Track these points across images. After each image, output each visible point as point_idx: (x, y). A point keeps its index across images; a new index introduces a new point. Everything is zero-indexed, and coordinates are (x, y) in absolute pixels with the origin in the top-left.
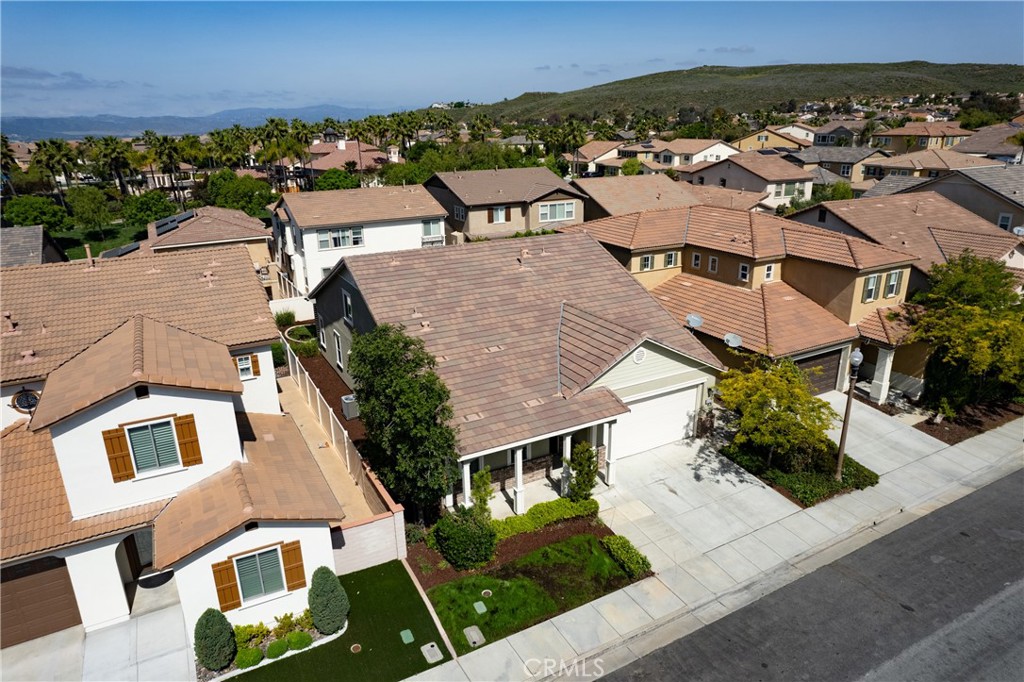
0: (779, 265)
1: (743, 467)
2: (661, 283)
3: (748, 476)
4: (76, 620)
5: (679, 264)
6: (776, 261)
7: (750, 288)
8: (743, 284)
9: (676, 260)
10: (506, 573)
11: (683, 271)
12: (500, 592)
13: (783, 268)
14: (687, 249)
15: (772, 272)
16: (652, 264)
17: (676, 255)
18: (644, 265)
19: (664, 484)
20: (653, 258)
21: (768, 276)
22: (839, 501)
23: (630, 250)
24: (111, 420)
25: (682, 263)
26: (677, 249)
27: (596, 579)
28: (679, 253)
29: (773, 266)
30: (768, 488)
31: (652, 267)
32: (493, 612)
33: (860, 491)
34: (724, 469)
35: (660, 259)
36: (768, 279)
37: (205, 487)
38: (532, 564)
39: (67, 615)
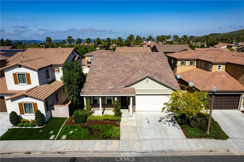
0: (225, 66)
1: (178, 122)
2: (188, 70)
3: (177, 125)
5: (195, 64)
6: (223, 64)
7: (211, 72)
8: (210, 71)
9: (194, 63)
10: (85, 127)
11: (196, 67)
12: (79, 130)
13: (226, 67)
14: (198, 60)
15: (221, 68)
16: (185, 64)
17: (194, 62)
18: (182, 64)
19: (148, 120)
20: (185, 62)
21: (219, 69)
22: (203, 140)
23: (176, 59)
24: (14, 71)
25: (197, 65)
26: (195, 60)
28: (195, 62)
29: (221, 66)
30: (181, 130)
31: (185, 65)
32: (73, 134)
33: (216, 140)
34: (172, 121)
35: (188, 63)
36: (219, 70)
38: (93, 127)
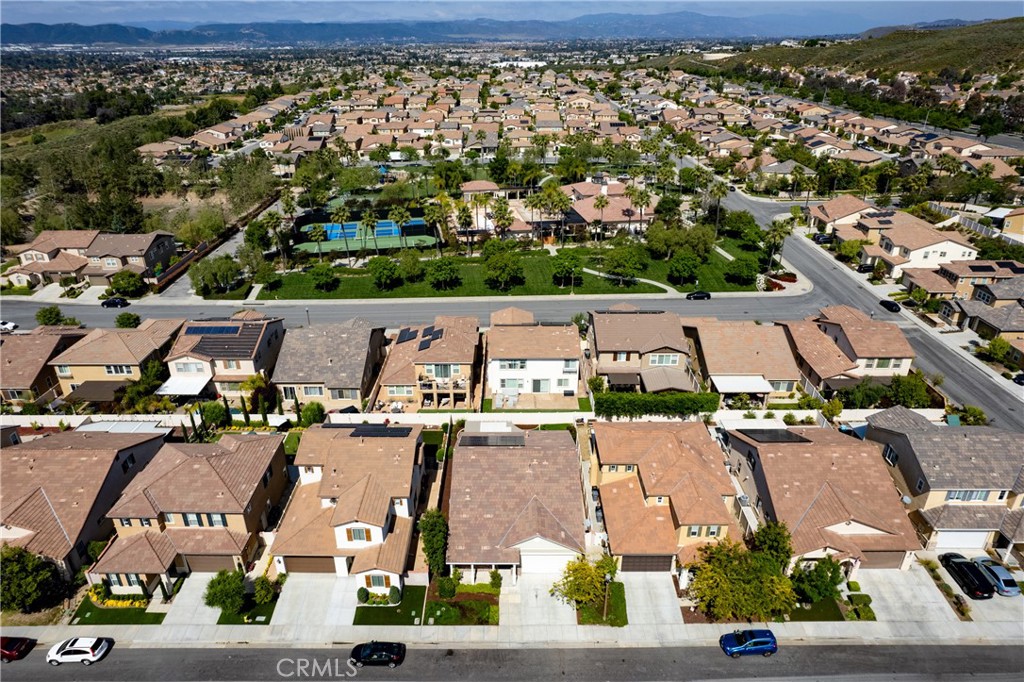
2: (622, 478)
4: (334, 571)
5: (635, 471)
6: (664, 496)
9: (633, 469)
10: (454, 605)
11: (637, 475)
12: (448, 610)
15: (662, 500)
16: (617, 469)
17: (633, 467)
18: (611, 469)
19: (537, 592)
20: (618, 467)
22: (596, 627)
24: (349, 526)
25: (637, 471)
27: (479, 619)
28: (635, 466)
29: (663, 498)
31: (617, 471)
32: (441, 616)
33: (611, 627)
36: (659, 503)
37: (371, 549)
38: (464, 605)
39: (333, 570)
